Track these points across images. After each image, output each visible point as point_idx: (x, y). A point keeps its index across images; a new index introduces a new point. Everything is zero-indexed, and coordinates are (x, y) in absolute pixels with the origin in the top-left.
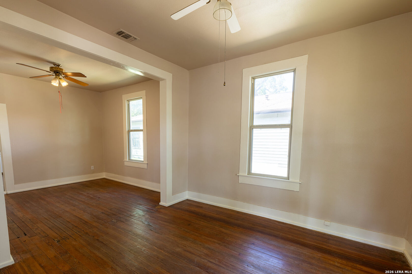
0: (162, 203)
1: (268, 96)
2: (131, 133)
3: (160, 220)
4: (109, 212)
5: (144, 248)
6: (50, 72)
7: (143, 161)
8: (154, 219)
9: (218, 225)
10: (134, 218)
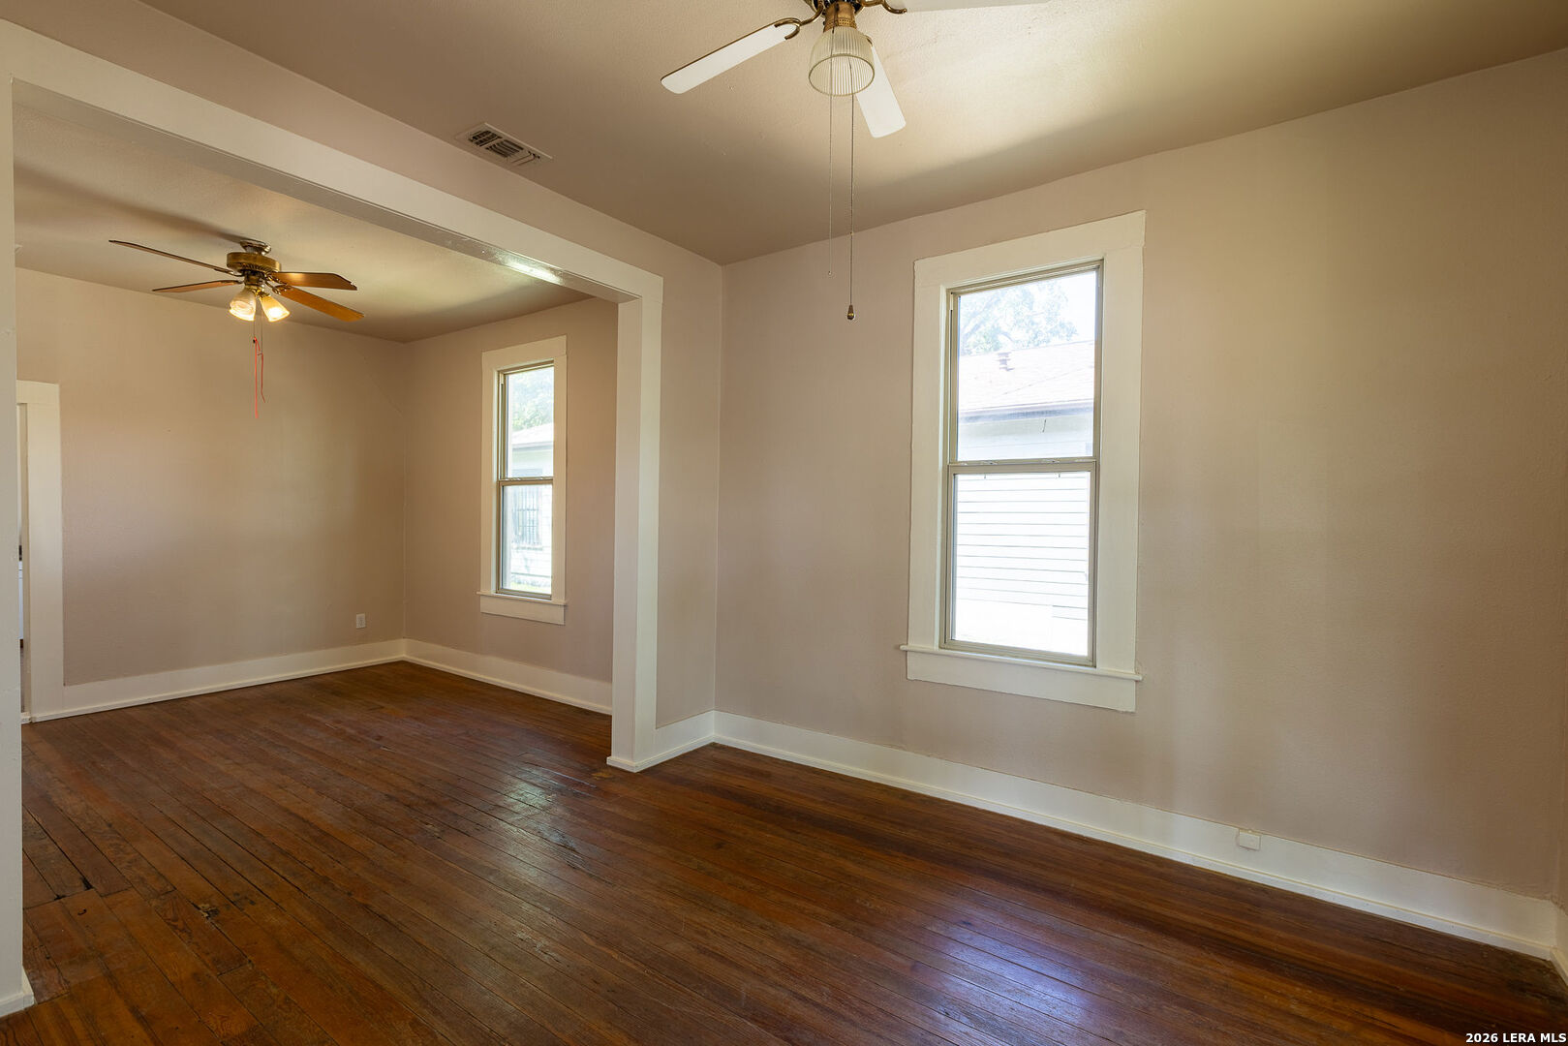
0: (615, 759)
1: (1006, 354)
2: (510, 490)
3: (609, 828)
4: (413, 794)
5: (542, 942)
6: (227, 272)
7: (549, 597)
8: (584, 821)
9: (831, 847)
10: (511, 820)
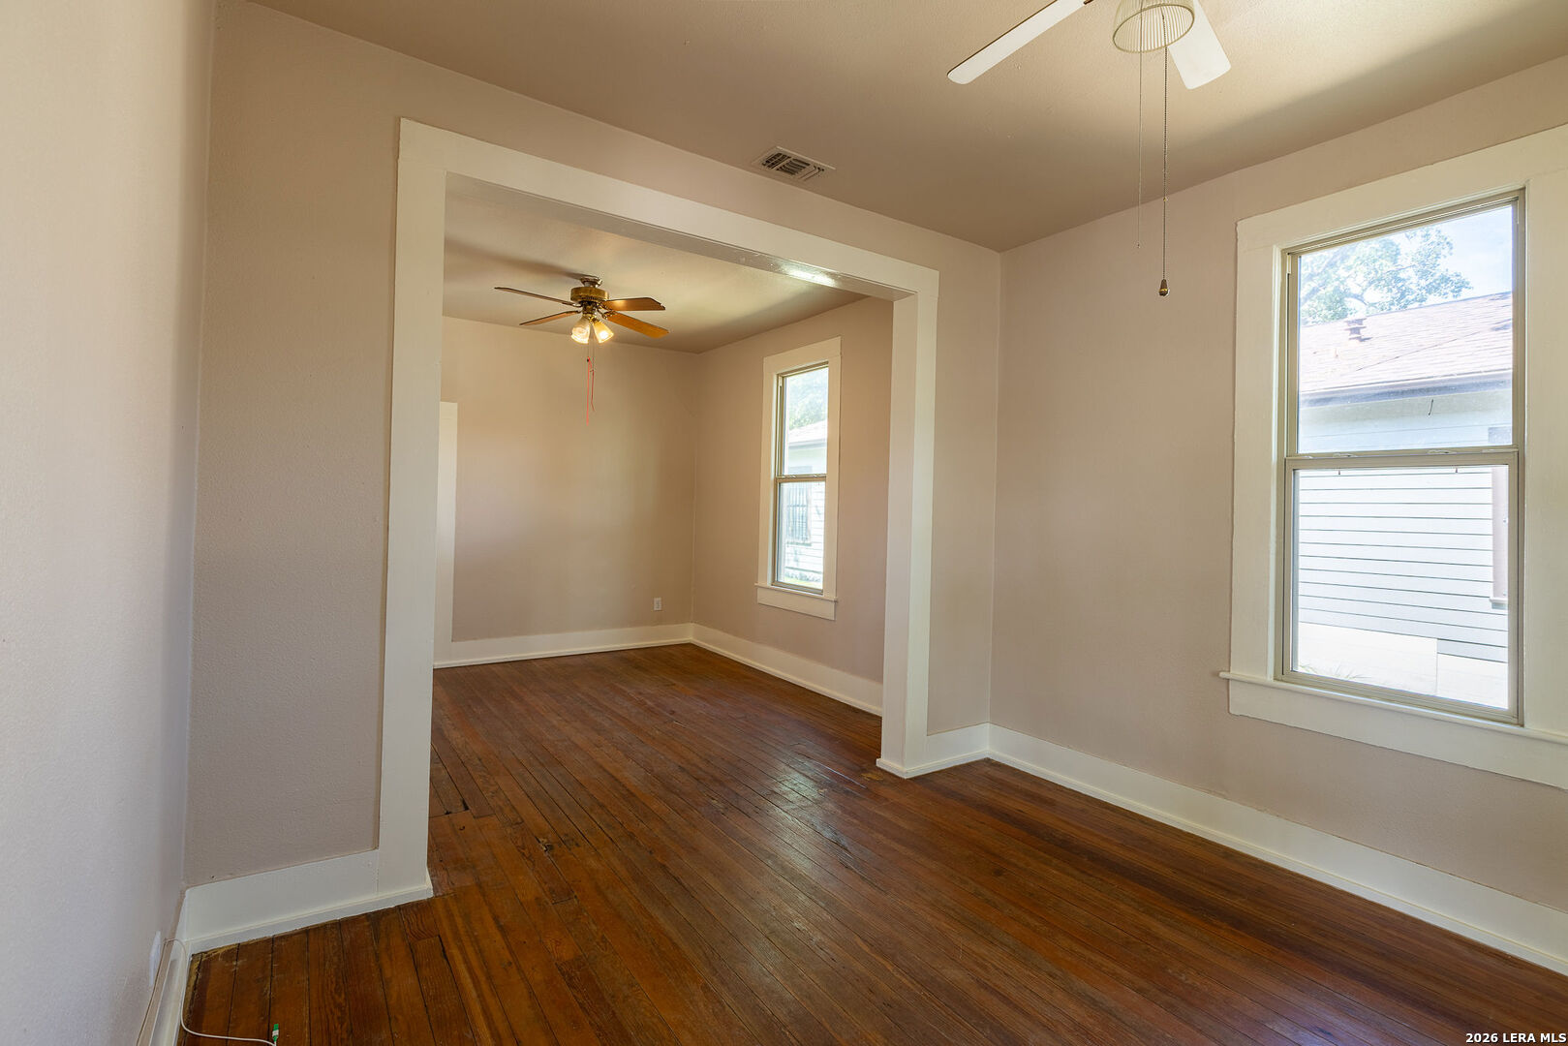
1: (1358, 321)
2: (786, 487)
4: (700, 769)
5: (818, 937)
6: (571, 304)
7: (821, 592)
8: (855, 821)
9: (1132, 899)
10: (786, 808)
